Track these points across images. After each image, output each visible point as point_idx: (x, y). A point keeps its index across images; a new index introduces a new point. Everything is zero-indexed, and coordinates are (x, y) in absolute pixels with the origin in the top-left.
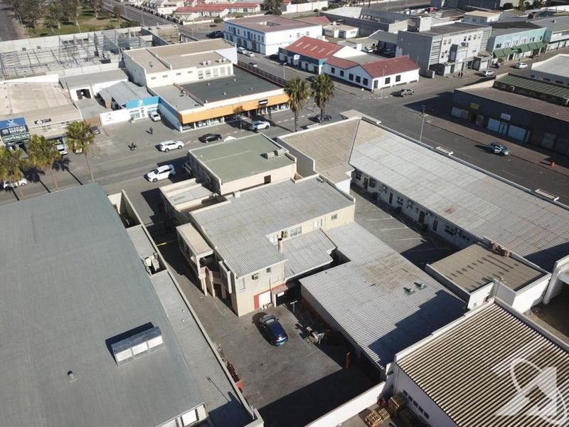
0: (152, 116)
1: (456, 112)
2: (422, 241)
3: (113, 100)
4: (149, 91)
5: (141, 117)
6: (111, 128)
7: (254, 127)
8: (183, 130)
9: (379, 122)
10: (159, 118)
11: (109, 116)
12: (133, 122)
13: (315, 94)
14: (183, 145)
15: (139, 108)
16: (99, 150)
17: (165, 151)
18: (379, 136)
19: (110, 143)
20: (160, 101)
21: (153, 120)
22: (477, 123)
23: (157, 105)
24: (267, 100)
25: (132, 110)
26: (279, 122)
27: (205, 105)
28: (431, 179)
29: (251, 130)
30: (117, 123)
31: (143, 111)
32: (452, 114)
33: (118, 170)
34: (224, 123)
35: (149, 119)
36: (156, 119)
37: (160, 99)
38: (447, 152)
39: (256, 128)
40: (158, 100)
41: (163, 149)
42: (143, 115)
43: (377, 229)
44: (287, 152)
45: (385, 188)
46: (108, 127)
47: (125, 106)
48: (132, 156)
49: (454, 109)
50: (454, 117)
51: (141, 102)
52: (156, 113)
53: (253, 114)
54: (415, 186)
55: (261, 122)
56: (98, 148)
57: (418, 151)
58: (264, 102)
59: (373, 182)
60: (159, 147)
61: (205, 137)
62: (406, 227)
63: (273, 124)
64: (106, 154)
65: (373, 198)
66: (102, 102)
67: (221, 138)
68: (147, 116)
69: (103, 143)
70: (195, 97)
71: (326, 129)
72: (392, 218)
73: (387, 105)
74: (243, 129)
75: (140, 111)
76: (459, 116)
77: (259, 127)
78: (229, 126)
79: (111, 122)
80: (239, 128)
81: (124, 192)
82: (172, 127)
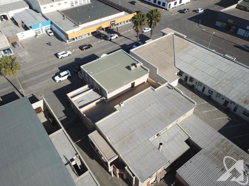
0: (49, 33)
1: (218, 24)
2: (228, 119)
3: (22, 22)
4: (43, 16)
5: (42, 33)
6: (25, 42)
7: (110, 38)
8: (69, 42)
9: (185, 37)
10: (52, 34)
11: (23, 35)
12: (37, 37)
13: (149, 21)
14: (71, 53)
15: (39, 28)
16: (21, 59)
17: (61, 58)
18: (188, 46)
19: (26, 53)
20: (52, 23)
21: (49, 35)
22: (231, 30)
23: (50, 25)
24: (115, 21)
25: (35, 30)
26: (122, 33)
27: (79, 26)
28: (228, 78)
29: (108, 40)
30: (28, 39)
31: (42, 30)
32: (216, 25)
33: (35, 74)
34: (91, 35)
35: (47, 35)
36: (51, 34)
37: (51, 22)
38: (232, 58)
39: (111, 39)
40: (50, 23)
41: (60, 57)
42: (43, 32)
43: (200, 112)
44: (142, 64)
45: (200, 84)
46: (23, 41)
47: (31, 27)
48: (41, 63)
49: (217, 22)
50: (217, 26)
51: (40, 24)
52: (51, 31)
53: (108, 30)
54: (220, 83)
55: (113, 35)
56: (20, 57)
57: (214, 57)
58: (113, 22)
59: (192, 79)
60: (56, 55)
61: (83, 46)
62: (216, 109)
63: (120, 35)
64: (26, 62)
65: (191, 88)
66: (16, 23)
67: (92, 47)
68: (45, 32)
69: (22, 54)
70: (72, 20)
71: (156, 42)
72: (206, 102)
73: (178, 19)
74: (103, 39)
75: (40, 30)
76: (220, 26)
77: (113, 38)
78: (94, 37)
79: (24, 38)
80: (101, 39)
81: (45, 99)
82: (62, 40)
